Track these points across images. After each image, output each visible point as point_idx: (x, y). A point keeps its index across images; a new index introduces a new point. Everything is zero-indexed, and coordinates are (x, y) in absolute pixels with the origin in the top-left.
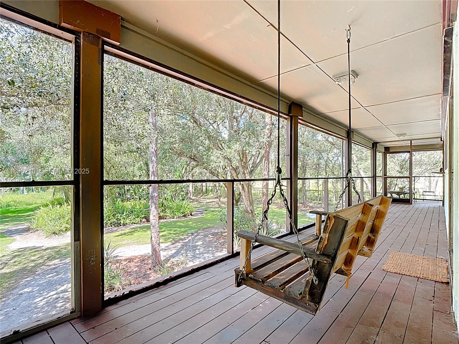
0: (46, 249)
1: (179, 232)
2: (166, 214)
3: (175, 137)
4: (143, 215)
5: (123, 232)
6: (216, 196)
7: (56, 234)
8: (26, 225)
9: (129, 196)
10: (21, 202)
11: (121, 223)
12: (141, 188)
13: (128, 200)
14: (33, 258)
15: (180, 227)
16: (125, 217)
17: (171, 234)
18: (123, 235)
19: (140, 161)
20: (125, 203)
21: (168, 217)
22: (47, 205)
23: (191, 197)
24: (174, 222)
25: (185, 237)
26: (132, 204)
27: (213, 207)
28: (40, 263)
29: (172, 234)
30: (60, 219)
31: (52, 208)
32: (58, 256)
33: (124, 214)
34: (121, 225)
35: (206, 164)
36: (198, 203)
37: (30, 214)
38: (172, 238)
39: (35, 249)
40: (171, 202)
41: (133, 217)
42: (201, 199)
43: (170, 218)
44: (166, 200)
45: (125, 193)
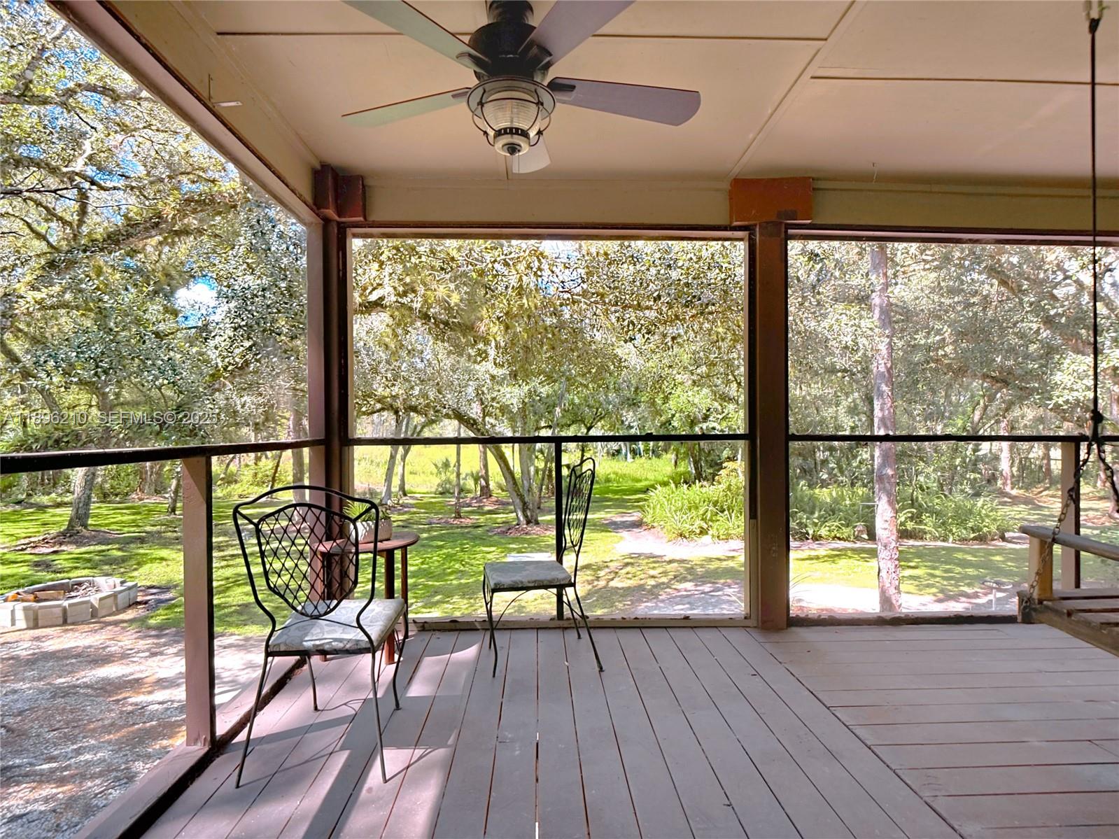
0: (670, 562)
1: (958, 576)
2: (922, 527)
3: (942, 329)
4: (859, 521)
5: (813, 553)
6: (1102, 493)
7: (685, 537)
8: (635, 516)
9: (825, 476)
10: (625, 475)
11: (808, 534)
12: (855, 457)
13: (824, 484)
14: (652, 572)
15: (964, 564)
16: (816, 521)
17: (934, 576)
18: (812, 559)
19: (852, 392)
20: (817, 491)
21: (928, 536)
22: (665, 484)
23: (1008, 489)
24: (944, 548)
25: (977, 592)
26: (834, 494)
27: (1090, 524)
28: (663, 583)
29: (939, 577)
30: (690, 509)
31: (674, 489)
32: (689, 577)
33: (816, 515)
34: (807, 539)
35: (1038, 394)
36: (1030, 509)
37: (640, 498)
38: (937, 588)
39: (654, 559)
40: (938, 498)
41: (836, 524)
42: (1042, 499)
43: (935, 539)
44: (923, 490)
45: (815, 468)
